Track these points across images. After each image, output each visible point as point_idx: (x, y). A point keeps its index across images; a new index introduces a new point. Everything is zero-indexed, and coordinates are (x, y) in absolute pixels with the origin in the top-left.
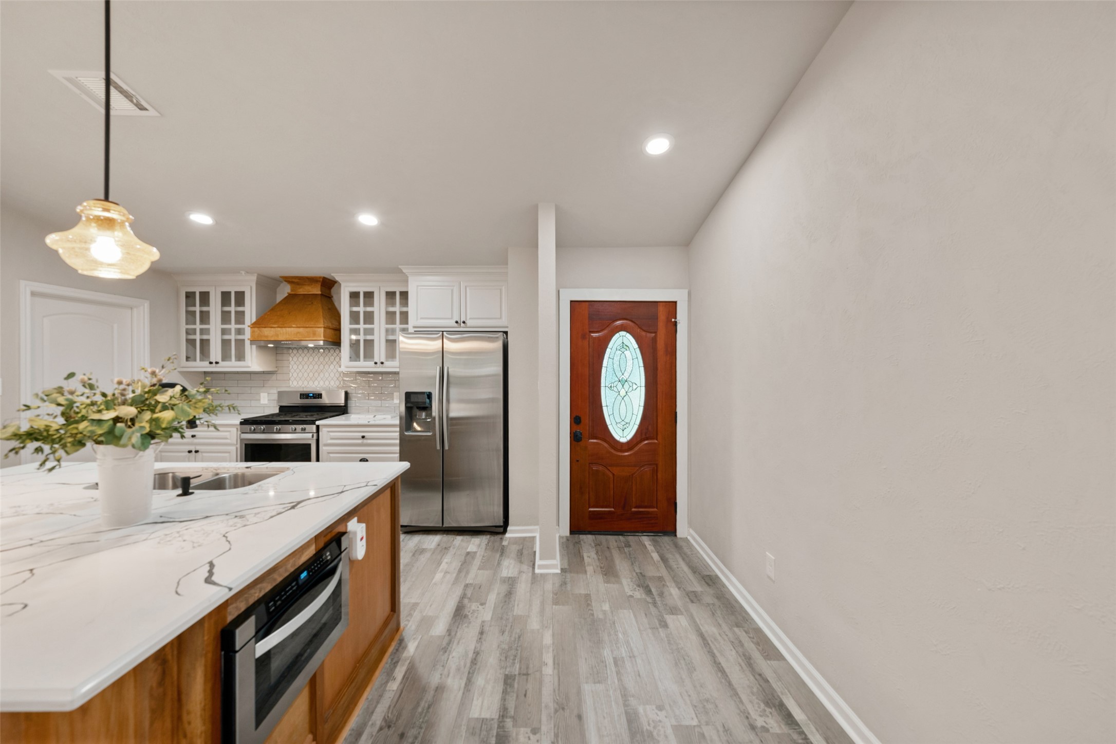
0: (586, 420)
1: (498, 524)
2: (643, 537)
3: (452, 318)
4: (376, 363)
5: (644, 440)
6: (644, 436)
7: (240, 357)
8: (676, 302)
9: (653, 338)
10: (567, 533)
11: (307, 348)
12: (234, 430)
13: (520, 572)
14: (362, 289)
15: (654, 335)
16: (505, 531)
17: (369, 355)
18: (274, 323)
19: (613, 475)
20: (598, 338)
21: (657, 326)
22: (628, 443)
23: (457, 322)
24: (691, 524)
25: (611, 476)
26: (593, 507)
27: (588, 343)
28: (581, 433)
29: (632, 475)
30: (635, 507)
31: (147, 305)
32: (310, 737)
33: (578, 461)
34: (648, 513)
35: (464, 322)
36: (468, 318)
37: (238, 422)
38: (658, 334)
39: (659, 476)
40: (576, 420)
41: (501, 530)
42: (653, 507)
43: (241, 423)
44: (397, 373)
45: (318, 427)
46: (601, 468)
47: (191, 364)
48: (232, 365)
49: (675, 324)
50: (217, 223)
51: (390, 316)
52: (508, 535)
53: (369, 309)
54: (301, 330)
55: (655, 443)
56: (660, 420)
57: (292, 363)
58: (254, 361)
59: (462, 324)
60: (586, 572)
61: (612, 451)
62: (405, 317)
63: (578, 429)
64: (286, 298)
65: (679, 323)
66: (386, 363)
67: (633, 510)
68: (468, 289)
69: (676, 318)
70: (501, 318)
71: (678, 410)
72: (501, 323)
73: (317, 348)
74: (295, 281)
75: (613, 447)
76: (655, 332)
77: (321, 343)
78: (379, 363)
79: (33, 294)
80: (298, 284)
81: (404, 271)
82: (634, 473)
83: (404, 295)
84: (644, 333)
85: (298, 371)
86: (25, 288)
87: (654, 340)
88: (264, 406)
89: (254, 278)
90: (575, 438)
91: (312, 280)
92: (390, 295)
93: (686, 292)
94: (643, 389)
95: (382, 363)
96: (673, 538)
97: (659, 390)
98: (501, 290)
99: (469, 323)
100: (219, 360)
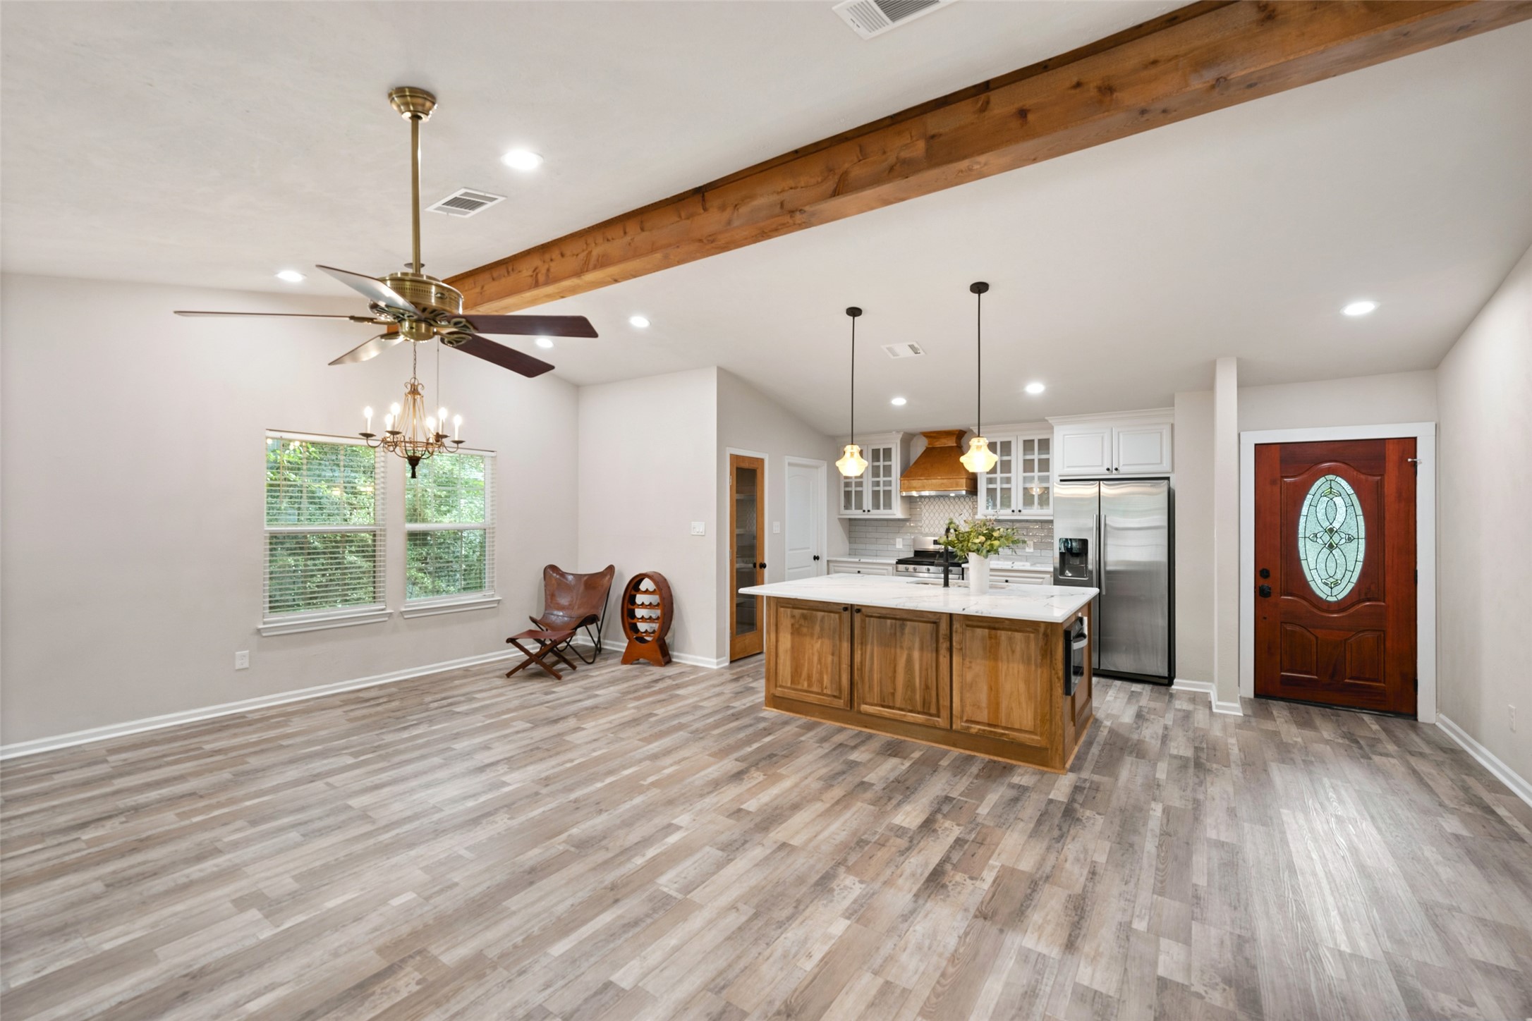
0: (1276, 574)
1: (1162, 675)
2: (1362, 715)
3: (1102, 466)
4: (1013, 511)
5: (1364, 601)
6: (1363, 597)
7: (888, 505)
8: (1415, 439)
9: (1377, 482)
10: (1251, 695)
11: (948, 496)
12: (890, 568)
13: (1195, 709)
14: (998, 440)
15: (1379, 478)
16: (1170, 683)
17: (1006, 502)
18: (921, 476)
19: (1317, 638)
20: (1294, 483)
21: (1385, 467)
22: (1339, 603)
23: (1108, 469)
24: (1440, 707)
25: (1313, 638)
26: (1286, 671)
27: (1279, 490)
28: (1270, 589)
29: (1346, 640)
30: (1350, 679)
31: (826, 465)
32: (1072, 723)
33: (1265, 618)
34: (1370, 687)
35: (1116, 469)
36: (1121, 464)
37: (895, 562)
38: (1386, 477)
39: (1388, 644)
40: (1262, 573)
41: (1166, 681)
42: (1380, 682)
43: (897, 563)
44: (1051, 522)
45: (963, 569)
46: (1298, 629)
47: (848, 512)
48: (882, 513)
49: (1415, 464)
50: (909, 403)
51: (1028, 466)
52: (1173, 687)
53: (1005, 458)
54: (945, 481)
55: (1381, 606)
56: (1388, 579)
57: (925, 511)
58: (898, 511)
59: (1114, 471)
60: (1275, 720)
61: (1315, 611)
62: (1045, 465)
63: (1265, 583)
64: (925, 451)
65: (1421, 463)
66: (1024, 511)
67: (1347, 681)
68: (1121, 435)
69: (1416, 457)
70: (1161, 463)
71: (1419, 568)
72: (1162, 468)
73: (959, 497)
74: (931, 435)
75: (1315, 606)
76: (1382, 475)
77: (964, 492)
78: (1016, 511)
79: (790, 464)
80: (935, 437)
81: (1050, 421)
82: (1349, 639)
83: (1045, 445)
84: (1363, 477)
85: (934, 518)
86: (788, 459)
87: (1380, 486)
88: (899, 551)
89: (900, 436)
90: (1261, 593)
91: (948, 434)
92: (1028, 445)
93: (1430, 427)
94: (1362, 543)
95: (1020, 511)
96: (1414, 722)
97: (1386, 543)
98: (1161, 433)
99: (1122, 469)
100: (870, 508)
